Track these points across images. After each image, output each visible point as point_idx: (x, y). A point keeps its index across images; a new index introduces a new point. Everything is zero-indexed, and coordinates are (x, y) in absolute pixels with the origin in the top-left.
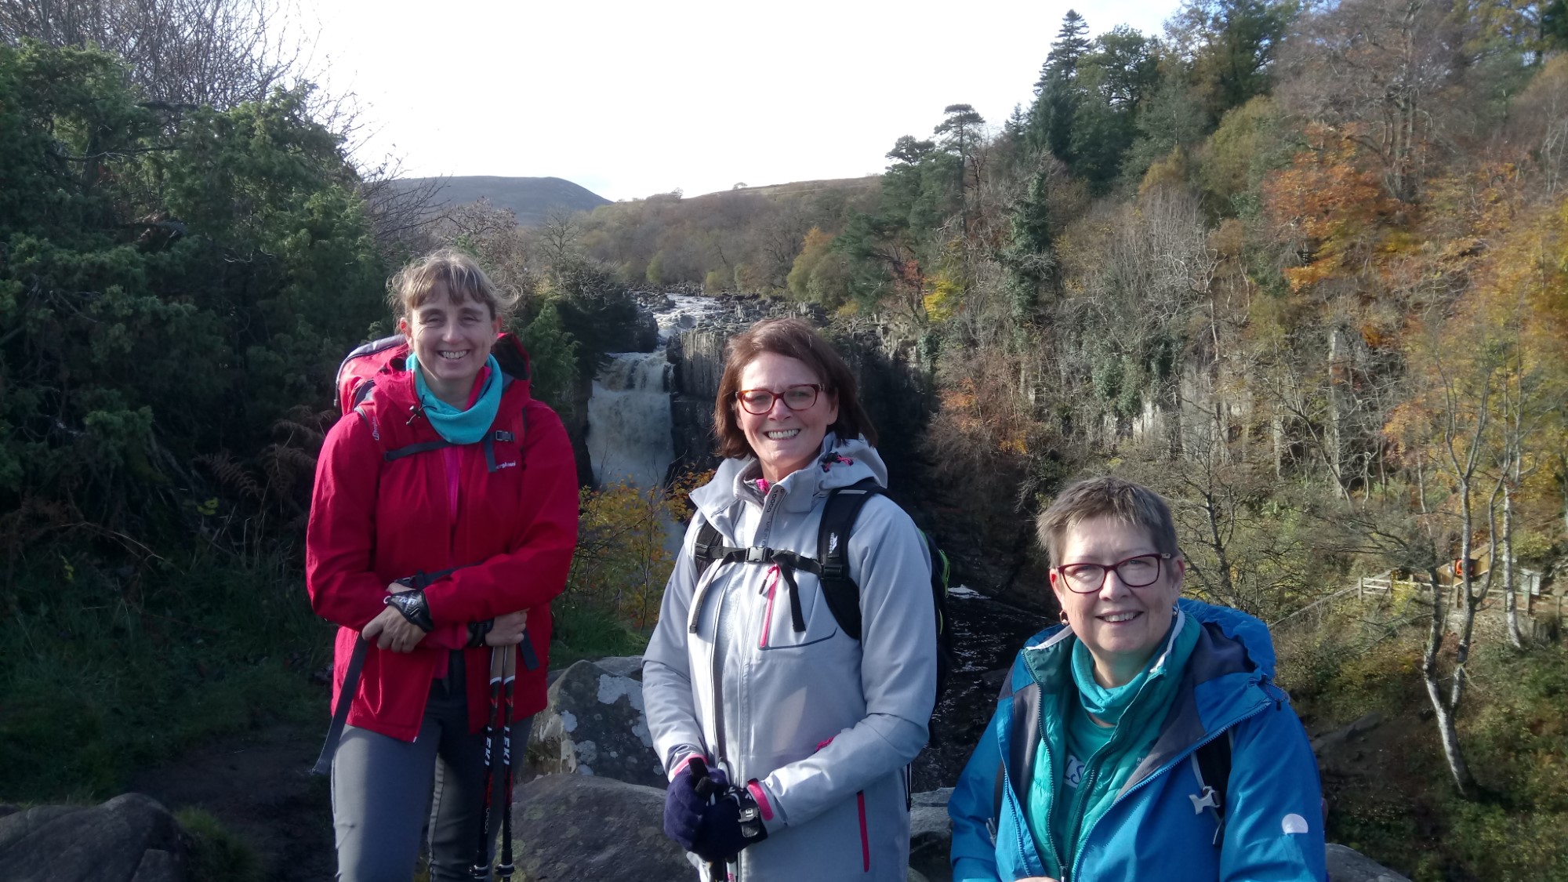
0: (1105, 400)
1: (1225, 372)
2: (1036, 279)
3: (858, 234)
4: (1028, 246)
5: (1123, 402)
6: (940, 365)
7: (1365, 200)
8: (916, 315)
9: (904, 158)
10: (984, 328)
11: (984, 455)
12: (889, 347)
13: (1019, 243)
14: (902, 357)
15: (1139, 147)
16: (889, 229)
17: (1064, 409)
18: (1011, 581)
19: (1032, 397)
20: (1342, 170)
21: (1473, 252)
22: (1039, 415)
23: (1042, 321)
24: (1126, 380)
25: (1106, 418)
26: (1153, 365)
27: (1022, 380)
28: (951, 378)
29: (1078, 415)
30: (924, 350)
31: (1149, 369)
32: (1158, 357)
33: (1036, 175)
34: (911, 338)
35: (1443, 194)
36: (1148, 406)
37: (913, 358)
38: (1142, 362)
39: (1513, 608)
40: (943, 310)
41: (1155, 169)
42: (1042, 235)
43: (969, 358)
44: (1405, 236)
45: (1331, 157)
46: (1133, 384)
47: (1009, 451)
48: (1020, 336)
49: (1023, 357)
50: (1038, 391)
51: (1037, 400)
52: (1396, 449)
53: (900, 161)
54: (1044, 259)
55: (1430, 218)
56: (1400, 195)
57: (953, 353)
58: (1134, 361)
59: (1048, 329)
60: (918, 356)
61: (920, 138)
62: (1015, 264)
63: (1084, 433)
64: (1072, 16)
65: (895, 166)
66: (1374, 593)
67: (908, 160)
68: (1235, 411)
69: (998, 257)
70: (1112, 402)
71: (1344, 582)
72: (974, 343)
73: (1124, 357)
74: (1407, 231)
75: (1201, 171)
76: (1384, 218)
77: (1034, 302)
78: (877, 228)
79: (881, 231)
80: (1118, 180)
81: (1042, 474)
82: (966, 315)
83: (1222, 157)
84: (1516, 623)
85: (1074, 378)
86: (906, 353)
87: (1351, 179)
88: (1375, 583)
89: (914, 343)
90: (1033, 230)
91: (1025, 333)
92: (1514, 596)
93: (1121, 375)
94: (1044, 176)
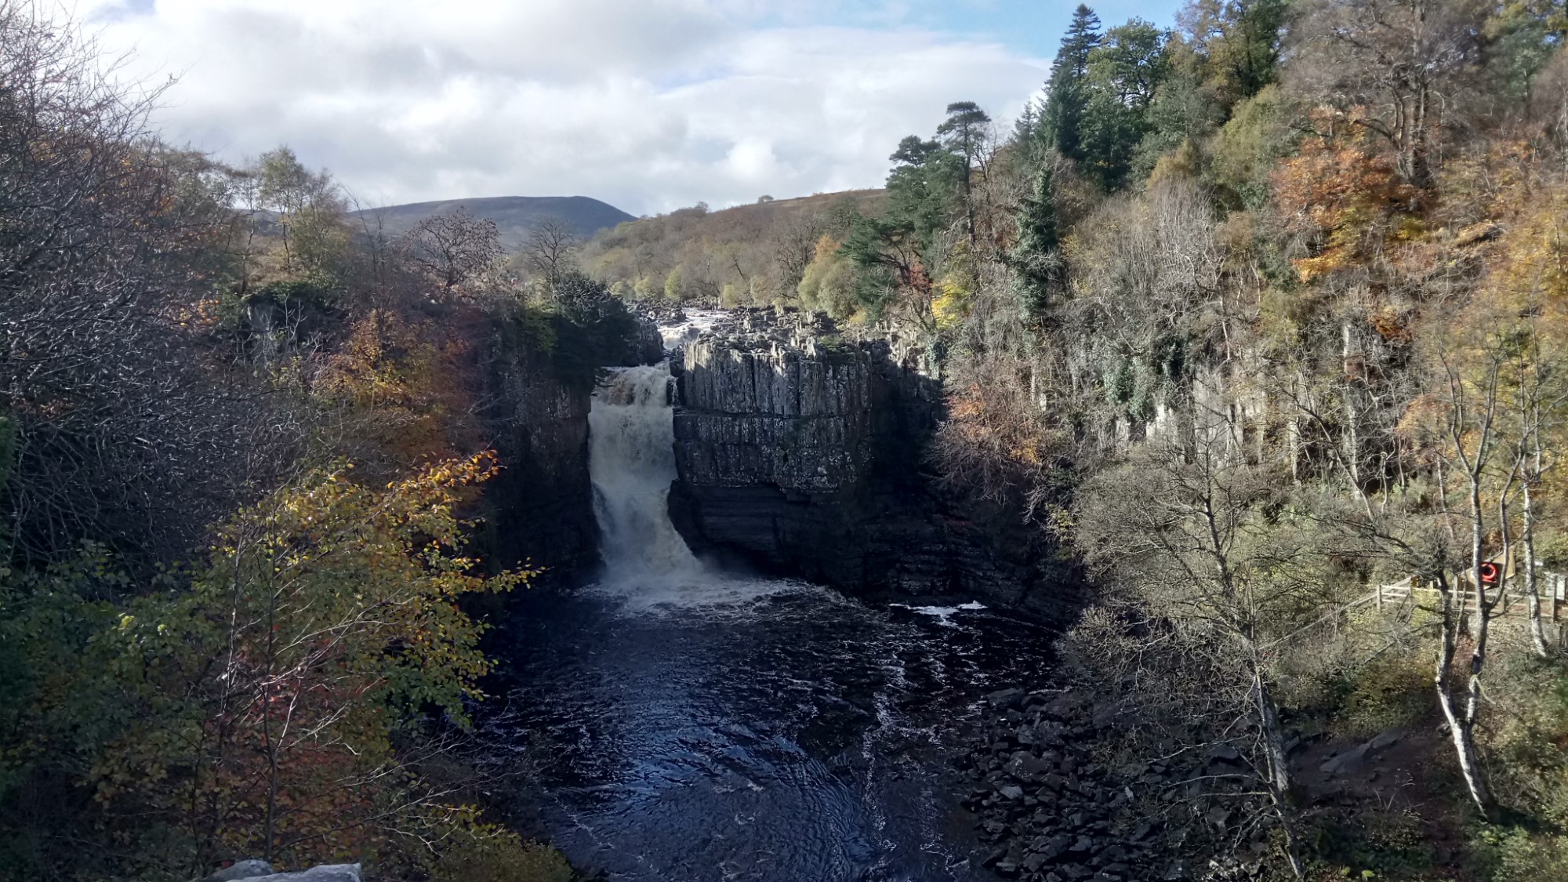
0: (1117, 404)
1: (1237, 371)
2: (1043, 280)
3: (864, 239)
4: (1034, 247)
5: (1135, 405)
6: (949, 372)
7: (1376, 185)
8: (923, 322)
9: (909, 160)
10: (993, 333)
11: (994, 463)
12: (898, 355)
13: (1025, 244)
14: (911, 365)
15: (1149, 141)
16: (897, 234)
17: (1077, 416)
18: (1025, 596)
19: (1043, 402)
20: (1350, 155)
21: (1486, 237)
22: (1050, 422)
23: (1052, 324)
24: (1138, 381)
25: (1118, 423)
26: (1165, 366)
27: (1033, 385)
28: (960, 386)
29: (1089, 422)
30: (932, 356)
31: (1160, 371)
32: (1169, 358)
33: (1041, 173)
34: (919, 346)
35: (1456, 177)
36: (1161, 409)
37: (921, 365)
38: (1153, 364)
39: (1537, 614)
40: (952, 316)
41: (1163, 163)
42: (1049, 235)
43: (976, 364)
44: (1417, 222)
45: (1339, 142)
46: (1144, 388)
47: (1019, 460)
48: (1029, 340)
49: (1033, 361)
50: (1049, 397)
51: (1048, 406)
52: (1410, 448)
53: (905, 163)
54: (1050, 259)
55: (1443, 204)
56: (1412, 181)
57: (960, 359)
58: (1144, 363)
59: (1057, 332)
60: (927, 364)
61: (925, 139)
62: (1022, 266)
63: (1095, 439)
64: (1084, 11)
65: (900, 168)
66: (1393, 601)
67: (914, 161)
68: (1249, 413)
69: (1004, 259)
70: (1124, 407)
71: (1363, 591)
72: (982, 349)
73: (1134, 360)
74: (1421, 217)
75: (1213, 164)
76: (1395, 204)
77: (1041, 304)
78: (885, 233)
79: (888, 238)
80: (1128, 176)
81: (1052, 482)
82: (973, 320)
83: (1234, 149)
84: (1540, 631)
85: (1085, 382)
86: (915, 362)
87: (1361, 164)
88: (1395, 591)
89: (923, 350)
90: (1038, 230)
91: (1034, 337)
92: (1538, 601)
93: (1132, 378)
94: (1049, 174)
